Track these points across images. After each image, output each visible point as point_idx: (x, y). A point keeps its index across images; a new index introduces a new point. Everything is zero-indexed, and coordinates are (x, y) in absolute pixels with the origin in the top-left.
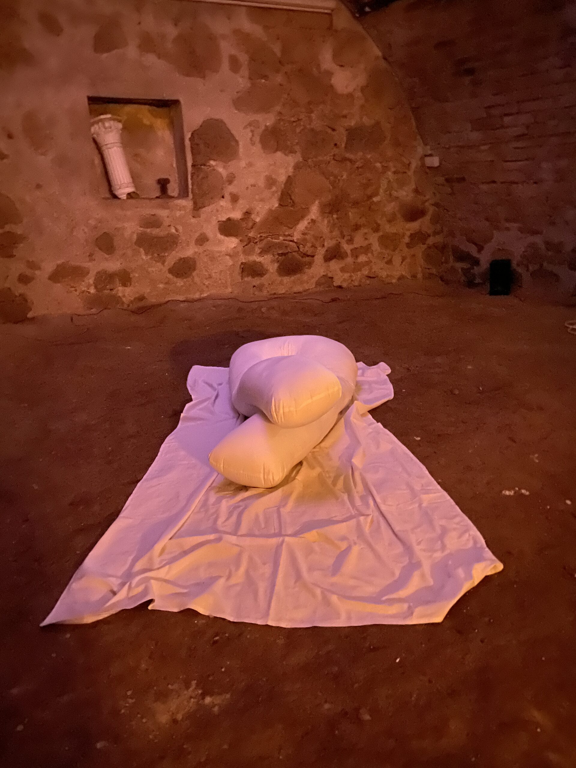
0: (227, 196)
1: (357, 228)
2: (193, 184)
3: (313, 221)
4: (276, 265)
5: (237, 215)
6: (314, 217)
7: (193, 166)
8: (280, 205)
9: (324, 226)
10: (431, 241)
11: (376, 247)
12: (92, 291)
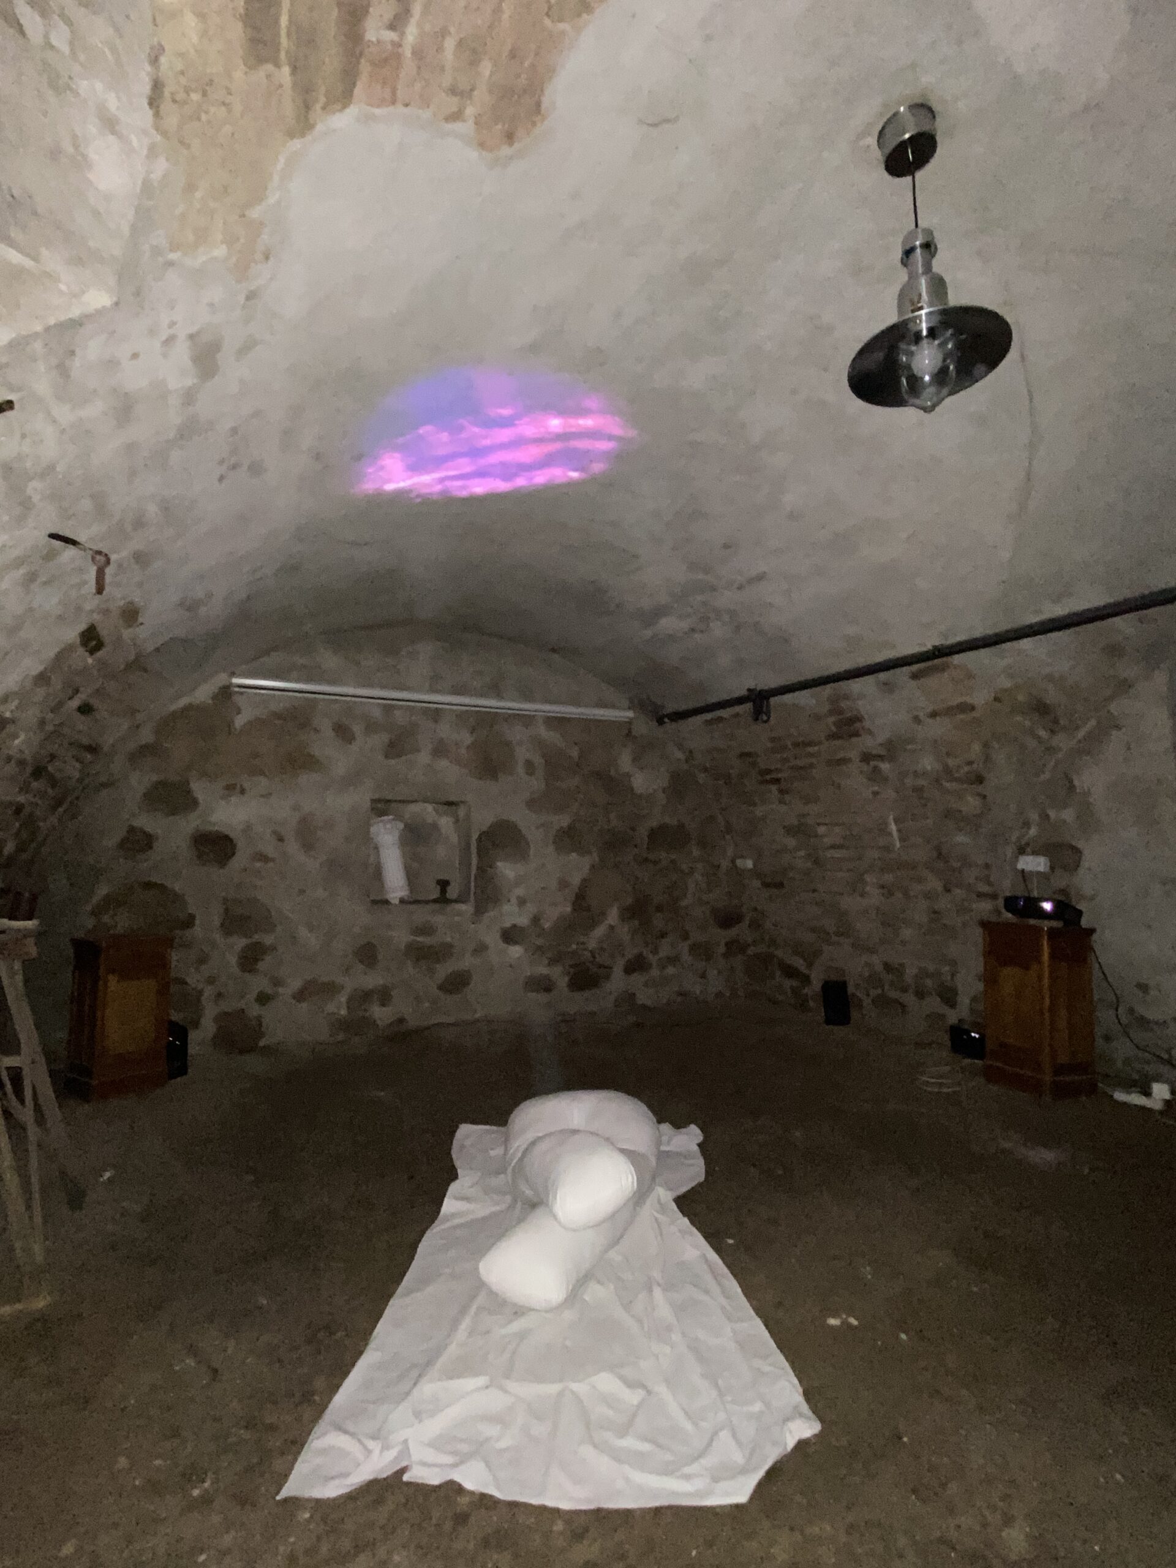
0: (514, 900)
1: (663, 935)
2: (476, 887)
3: (612, 928)
4: (567, 979)
5: (523, 921)
6: (612, 923)
7: (478, 868)
8: (574, 910)
9: (624, 932)
10: (751, 951)
11: (686, 957)
12: (343, 1012)
